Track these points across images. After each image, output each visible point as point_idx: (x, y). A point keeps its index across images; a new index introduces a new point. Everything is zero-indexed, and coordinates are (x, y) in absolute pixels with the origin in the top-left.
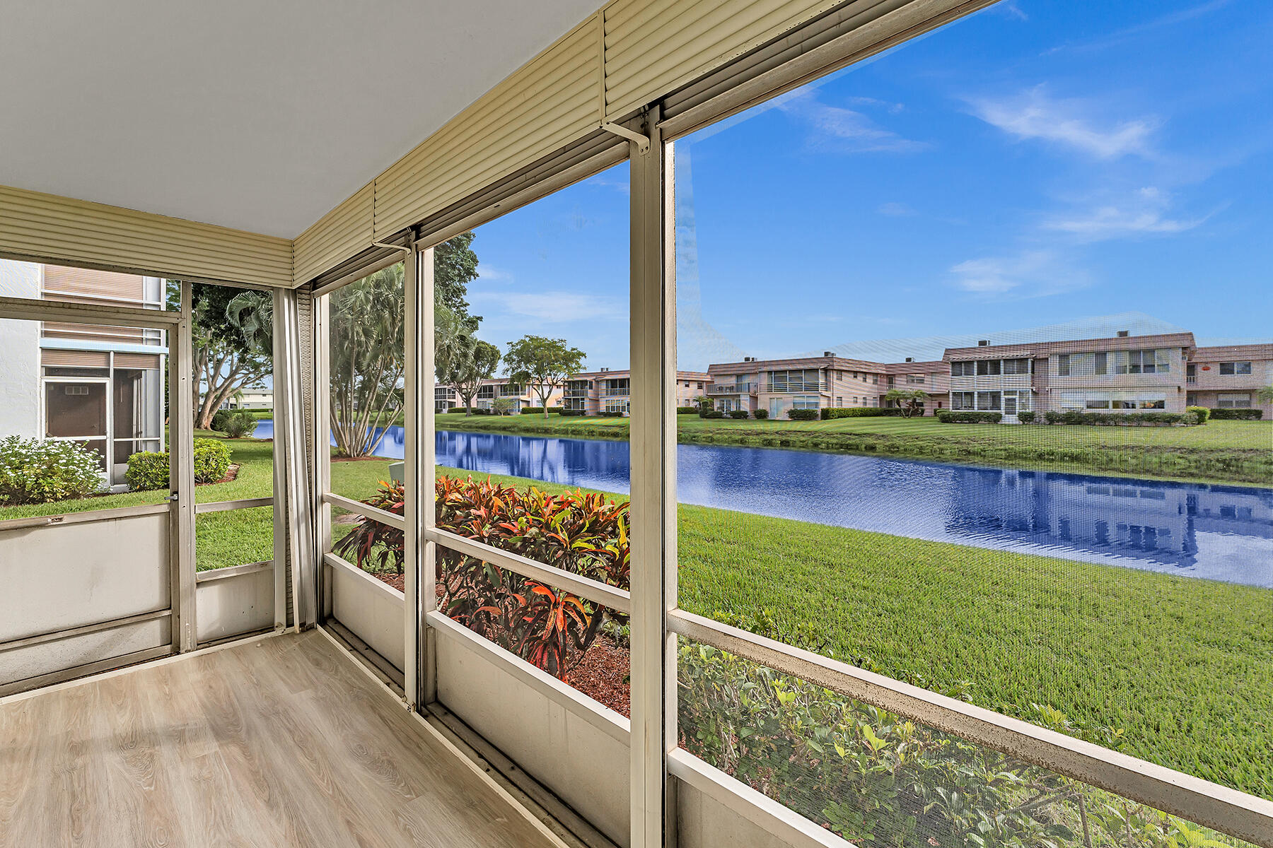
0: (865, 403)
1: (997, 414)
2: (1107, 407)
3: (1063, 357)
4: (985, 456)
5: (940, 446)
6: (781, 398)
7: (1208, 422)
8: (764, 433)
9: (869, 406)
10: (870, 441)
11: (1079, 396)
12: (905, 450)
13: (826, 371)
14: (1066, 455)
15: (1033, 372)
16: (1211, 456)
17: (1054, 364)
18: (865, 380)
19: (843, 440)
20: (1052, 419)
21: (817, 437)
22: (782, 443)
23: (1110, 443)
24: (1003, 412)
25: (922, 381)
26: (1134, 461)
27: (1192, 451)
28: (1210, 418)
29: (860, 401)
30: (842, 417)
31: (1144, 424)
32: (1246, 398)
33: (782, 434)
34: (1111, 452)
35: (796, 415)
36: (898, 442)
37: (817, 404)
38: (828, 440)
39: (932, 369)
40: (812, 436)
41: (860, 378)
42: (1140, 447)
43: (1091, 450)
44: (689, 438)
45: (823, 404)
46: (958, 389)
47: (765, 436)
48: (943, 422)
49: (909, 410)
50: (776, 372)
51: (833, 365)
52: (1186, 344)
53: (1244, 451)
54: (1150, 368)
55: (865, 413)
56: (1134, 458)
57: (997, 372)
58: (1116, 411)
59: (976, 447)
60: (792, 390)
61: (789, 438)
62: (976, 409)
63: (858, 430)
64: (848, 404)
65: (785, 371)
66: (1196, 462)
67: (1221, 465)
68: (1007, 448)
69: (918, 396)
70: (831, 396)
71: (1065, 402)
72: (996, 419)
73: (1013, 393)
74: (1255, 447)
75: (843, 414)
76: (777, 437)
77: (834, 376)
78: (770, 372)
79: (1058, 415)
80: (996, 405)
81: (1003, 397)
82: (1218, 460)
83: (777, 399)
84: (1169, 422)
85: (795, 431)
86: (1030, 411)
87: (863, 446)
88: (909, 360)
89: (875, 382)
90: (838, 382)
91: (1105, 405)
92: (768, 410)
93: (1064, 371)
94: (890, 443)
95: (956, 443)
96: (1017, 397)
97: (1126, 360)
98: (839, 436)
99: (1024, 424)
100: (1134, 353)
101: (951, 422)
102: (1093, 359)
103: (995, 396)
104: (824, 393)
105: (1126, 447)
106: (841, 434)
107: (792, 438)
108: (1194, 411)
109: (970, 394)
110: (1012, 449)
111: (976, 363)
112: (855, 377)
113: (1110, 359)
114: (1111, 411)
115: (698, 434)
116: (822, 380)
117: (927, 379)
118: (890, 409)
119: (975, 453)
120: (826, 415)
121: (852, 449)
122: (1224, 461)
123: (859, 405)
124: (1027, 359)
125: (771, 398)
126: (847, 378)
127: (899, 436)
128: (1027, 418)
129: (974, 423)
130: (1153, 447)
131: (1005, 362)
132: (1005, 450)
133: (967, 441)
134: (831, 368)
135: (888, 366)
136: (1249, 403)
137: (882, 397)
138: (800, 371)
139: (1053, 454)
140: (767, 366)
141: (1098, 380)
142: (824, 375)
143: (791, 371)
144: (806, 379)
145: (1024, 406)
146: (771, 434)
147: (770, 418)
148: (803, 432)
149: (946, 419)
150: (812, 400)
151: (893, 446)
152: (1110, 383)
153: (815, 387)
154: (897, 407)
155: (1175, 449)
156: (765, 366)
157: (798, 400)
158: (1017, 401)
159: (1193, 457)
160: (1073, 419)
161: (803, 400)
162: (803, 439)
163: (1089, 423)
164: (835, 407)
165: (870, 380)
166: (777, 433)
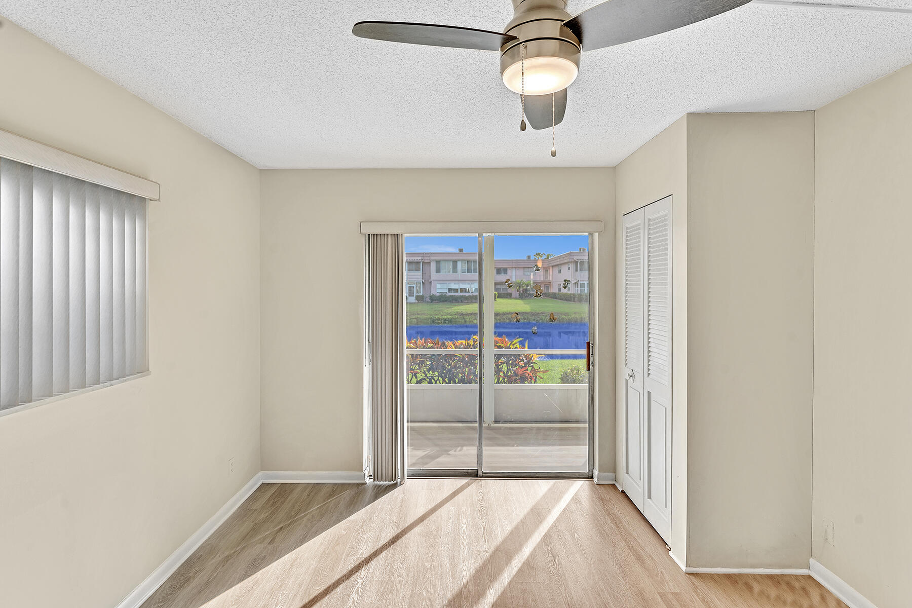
2: (458, 292)
3: (438, 262)
11: (445, 286)
14: (445, 320)
15: (422, 271)
17: (433, 266)
20: (433, 299)
23: (464, 312)
34: (466, 317)
43: (456, 316)
58: (462, 294)
71: (439, 289)
79: (435, 297)
91: (456, 290)
93: (438, 271)
96: (414, 286)
97: (465, 266)
100: (469, 262)
102: (451, 264)
110: (419, 318)
113: (459, 264)
114: (459, 294)
124: (420, 262)
128: (420, 299)
136: (507, 289)
141: (454, 276)
145: (418, 291)
152: (460, 278)
158: (415, 288)
160: (442, 299)
163: (451, 302)
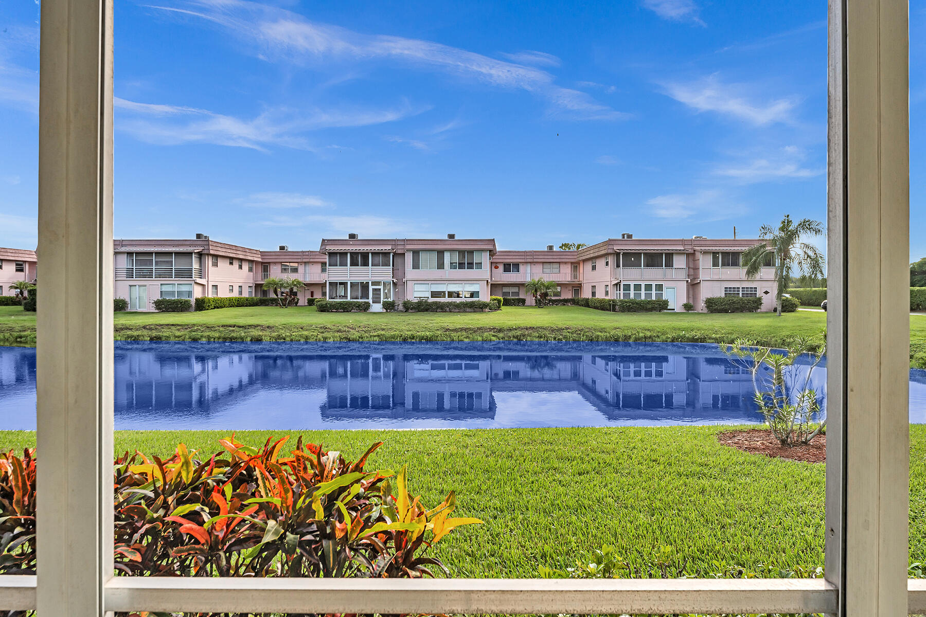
0: (241, 293)
1: (366, 303)
2: (444, 296)
3: (416, 253)
4: (362, 342)
5: (324, 335)
6: (145, 286)
7: (502, 307)
8: (127, 328)
9: (245, 295)
10: (255, 333)
11: (426, 287)
12: (292, 340)
13: (200, 255)
14: (422, 338)
15: (393, 266)
16: (510, 334)
17: (409, 258)
18: (240, 267)
19: (226, 333)
20: (409, 308)
21: (196, 331)
22: (152, 339)
23: (451, 327)
24: (370, 301)
25: (295, 270)
26: (466, 340)
27: (500, 330)
28: (503, 305)
29: (236, 290)
30: (218, 308)
31: (468, 310)
32: (515, 290)
33: (151, 329)
34: (453, 334)
35: (164, 306)
36: (285, 333)
37: (190, 294)
38: (208, 334)
39: (305, 258)
40: (189, 330)
41: (236, 264)
42: (470, 329)
43: (439, 332)
44: (12, 339)
45: (198, 293)
46: (334, 279)
47: (129, 333)
48: (322, 311)
49: (286, 299)
50: (138, 254)
51: (209, 249)
52: (490, 247)
53: (527, 329)
54: (470, 265)
55: (240, 303)
56: (467, 337)
57: (365, 264)
58: (451, 300)
59: (355, 335)
60: (159, 276)
61: (161, 334)
62: (349, 297)
63: (242, 321)
64: (224, 294)
65: (150, 254)
66: (502, 338)
67: (515, 340)
68: (379, 334)
69: (295, 285)
70: (206, 284)
71: (417, 292)
72: (365, 308)
73: (378, 283)
74: (532, 326)
75: (219, 304)
76: (145, 332)
77: (209, 261)
78: (130, 254)
79: (412, 304)
80: (365, 295)
81: (371, 288)
82: (514, 337)
83: (139, 286)
84: (482, 308)
85: (168, 325)
86: (391, 300)
87: (249, 339)
88: (282, 248)
89: (250, 270)
90: (215, 268)
91: (442, 294)
92: (128, 300)
93: (416, 266)
94: (276, 334)
95: (338, 331)
96: (381, 287)
97: (456, 259)
98: (221, 329)
99: (387, 312)
100: (462, 252)
101: (328, 311)
102: (435, 256)
103: (365, 287)
104: (199, 281)
105: (462, 329)
106: (222, 326)
107: (165, 333)
108: (495, 300)
109: (344, 284)
110: (384, 335)
111: (349, 255)
112: (231, 263)
113: (447, 256)
114: (446, 300)
115: (25, 333)
116: (195, 265)
117: (301, 269)
118: (264, 298)
119: (354, 341)
120: (201, 305)
121: (236, 342)
122: (517, 337)
123: (235, 294)
124: (390, 253)
125: (130, 286)
126: (223, 264)
127: (285, 327)
128: (389, 307)
129: (347, 311)
130: (478, 328)
131: (372, 255)
132: (378, 336)
133: (347, 330)
134: (206, 252)
135: (263, 254)
136: (518, 294)
137: (258, 286)
138: (170, 253)
139: (413, 338)
140: (126, 245)
141: (438, 274)
142: (198, 259)
143: (157, 253)
144: (176, 264)
145: (386, 296)
146: (137, 330)
147: (129, 310)
148: (178, 325)
149: (324, 309)
150: (185, 288)
151: (279, 337)
152: (446, 276)
153: (187, 274)
154: (275, 296)
155: (491, 329)
156: (122, 246)
157: (165, 288)
158: (382, 291)
159: (501, 335)
160: (422, 307)
161: (175, 288)
162: (178, 334)
163: (434, 311)
164: (210, 296)
165: (246, 267)
166: (144, 327)
